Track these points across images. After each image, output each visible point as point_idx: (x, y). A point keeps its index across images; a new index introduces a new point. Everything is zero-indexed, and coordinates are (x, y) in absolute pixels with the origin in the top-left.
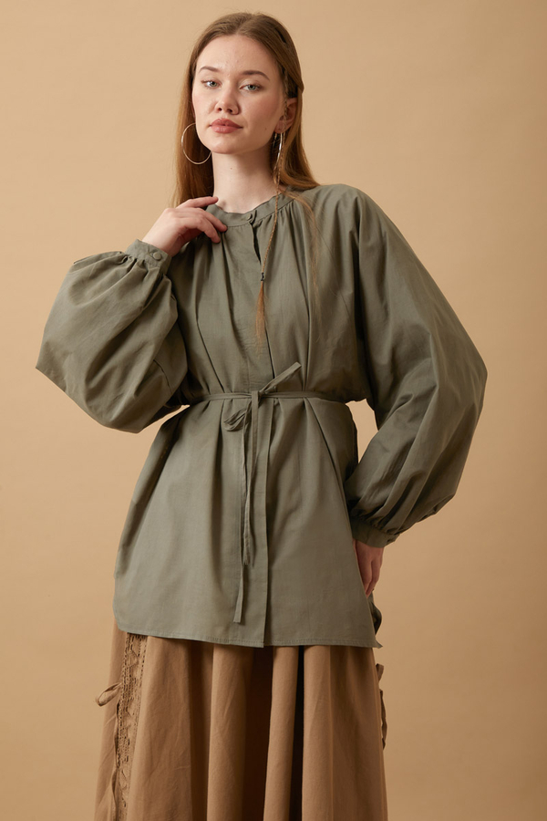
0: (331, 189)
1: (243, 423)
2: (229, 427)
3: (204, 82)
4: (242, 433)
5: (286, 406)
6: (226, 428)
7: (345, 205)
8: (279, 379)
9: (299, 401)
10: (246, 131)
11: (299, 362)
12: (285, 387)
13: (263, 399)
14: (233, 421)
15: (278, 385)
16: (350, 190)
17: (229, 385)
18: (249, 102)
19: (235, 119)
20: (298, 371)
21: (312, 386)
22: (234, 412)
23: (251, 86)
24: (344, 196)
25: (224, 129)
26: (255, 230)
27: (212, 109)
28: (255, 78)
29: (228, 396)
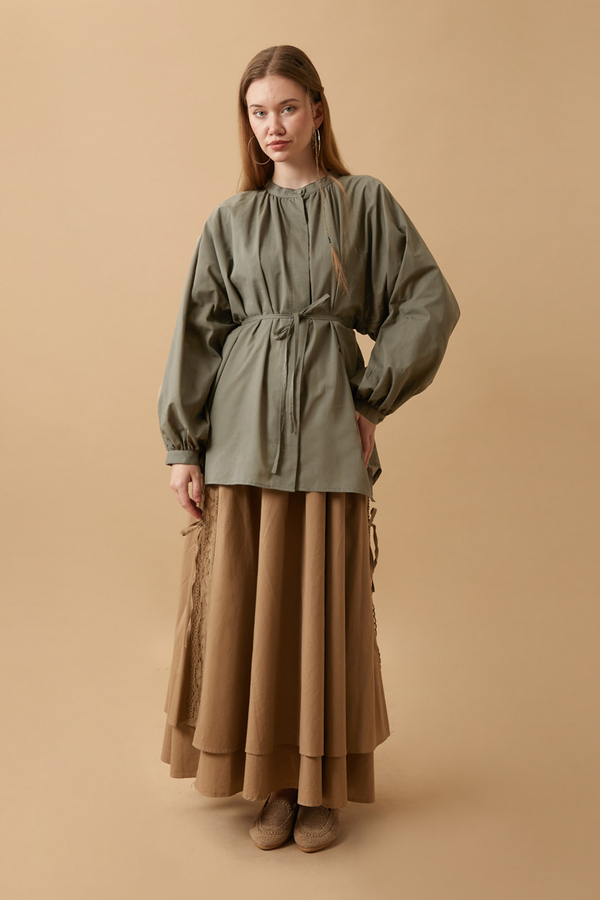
0: (359, 179)
1: (288, 335)
2: (276, 337)
3: (255, 113)
4: (286, 341)
5: (318, 324)
6: (274, 337)
7: (370, 189)
8: (315, 304)
9: (325, 322)
10: (295, 139)
11: (330, 294)
12: (317, 311)
13: (302, 319)
14: (280, 332)
15: (313, 309)
16: (374, 180)
17: (278, 309)
18: (290, 121)
19: (283, 139)
20: (329, 300)
21: (337, 313)
22: (280, 327)
23: (289, 109)
24: (369, 183)
25: (278, 146)
26: (305, 201)
27: (267, 133)
28: (289, 103)
29: (276, 316)
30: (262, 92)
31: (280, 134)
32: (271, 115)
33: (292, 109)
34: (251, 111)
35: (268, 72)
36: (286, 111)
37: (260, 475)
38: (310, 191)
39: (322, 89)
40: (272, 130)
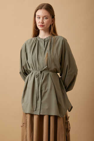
1: (38, 76)
4: (37, 78)
5: (45, 73)
6: (35, 77)
8: (44, 68)
10: (45, 26)
12: (45, 70)
13: (41, 72)
17: (36, 69)
18: (45, 21)
19: (43, 24)
21: (50, 70)
22: (37, 74)
23: (46, 18)
25: (41, 26)
26: (44, 42)
27: (39, 23)
28: (46, 17)
29: (36, 71)
30: (40, 13)
31: (42, 23)
32: (41, 18)
33: (47, 18)
34: (36, 17)
35: (43, 9)
37: (31, 111)
38: (46, 39)
39: (55, 16)
40: (41, 22)
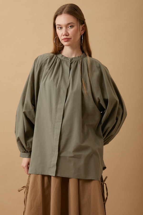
25: (66, 40)
27: (62, 35)
28: (71, 24)
30: (62, 20)
31: (67, 36)
32: (64, 28)
33: (72, 27)
34: (57, 27)
35: (63, 13)
36: (70, 27)
38: (74, 60)
39: (85, 20)
